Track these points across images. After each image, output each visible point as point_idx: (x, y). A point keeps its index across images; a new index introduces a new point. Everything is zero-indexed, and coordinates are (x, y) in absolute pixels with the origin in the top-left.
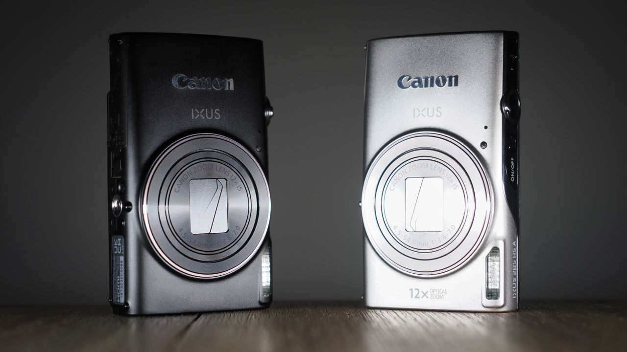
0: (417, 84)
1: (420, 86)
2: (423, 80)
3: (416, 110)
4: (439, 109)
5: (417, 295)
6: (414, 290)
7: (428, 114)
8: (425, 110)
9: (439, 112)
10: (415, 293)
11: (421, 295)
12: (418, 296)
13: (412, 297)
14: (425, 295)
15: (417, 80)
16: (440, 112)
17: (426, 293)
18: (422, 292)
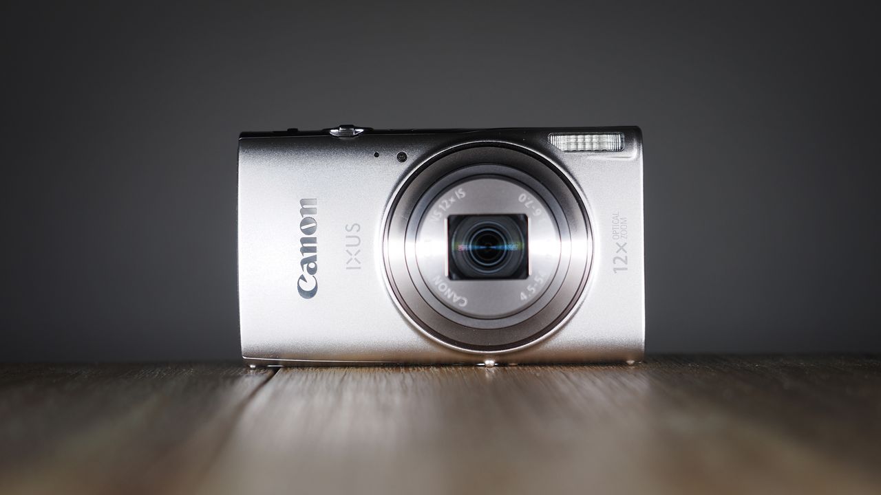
0: (312, 265)
1: (313, 259)
2: (308, 255)
3: (350, 265)
4: (349, 228)
5: (622, 260)
6: (616, 266)
7: (356, 245)
8: (350, 250)
9: (352, 228)
10: (620, 264)
11: (622, 254)
12: (624, 259)
13: (626, 269)
14: (621, 248)
15: (305, 266)
16: (353, 226)
17: (619, 246)
18: (617, 252)
